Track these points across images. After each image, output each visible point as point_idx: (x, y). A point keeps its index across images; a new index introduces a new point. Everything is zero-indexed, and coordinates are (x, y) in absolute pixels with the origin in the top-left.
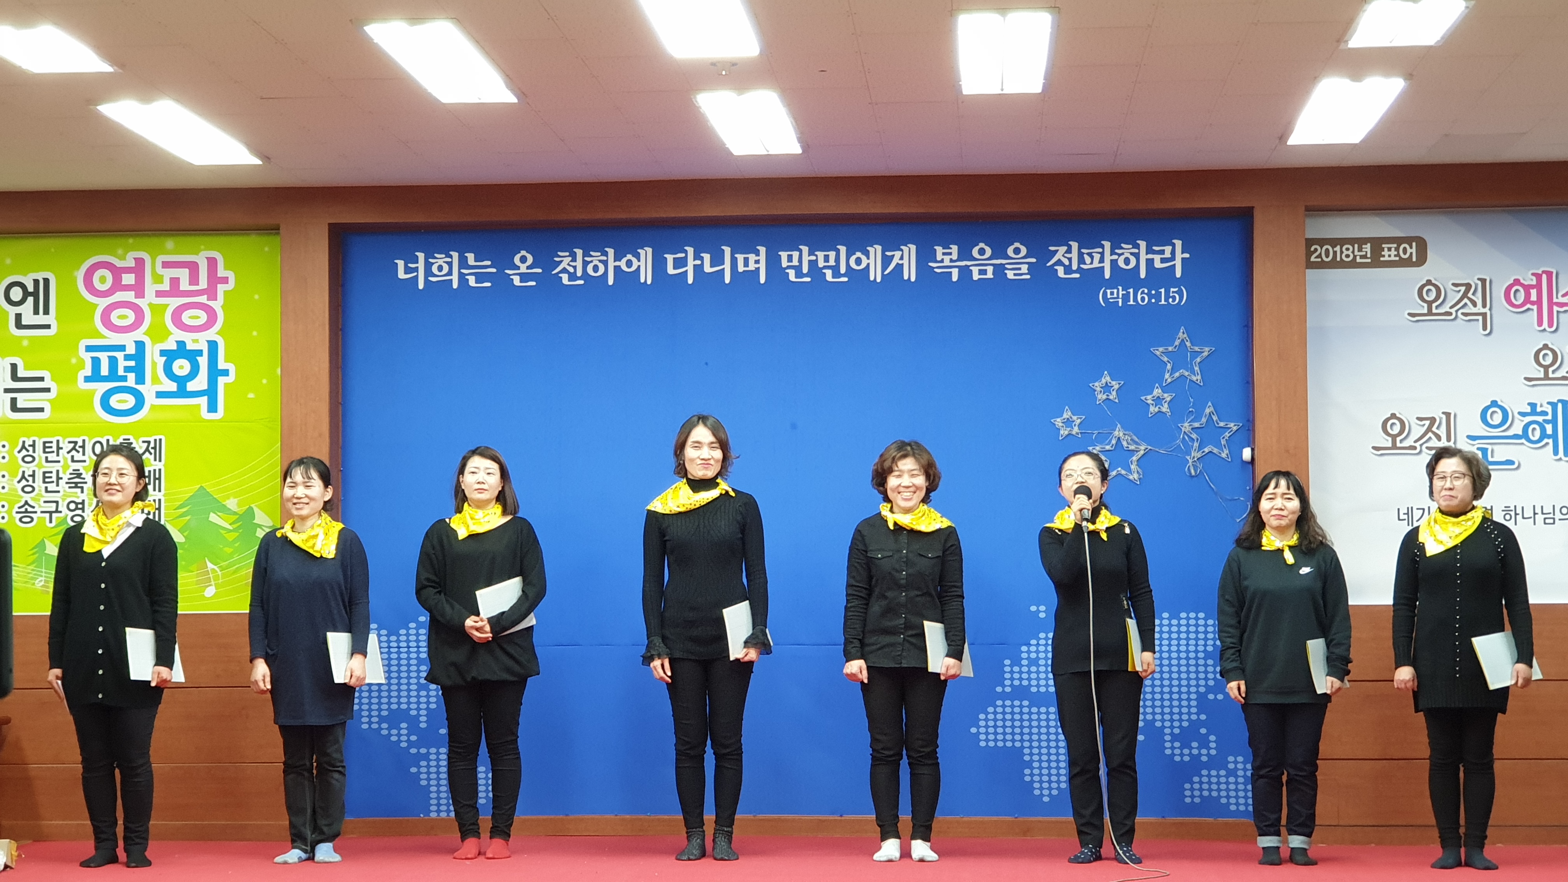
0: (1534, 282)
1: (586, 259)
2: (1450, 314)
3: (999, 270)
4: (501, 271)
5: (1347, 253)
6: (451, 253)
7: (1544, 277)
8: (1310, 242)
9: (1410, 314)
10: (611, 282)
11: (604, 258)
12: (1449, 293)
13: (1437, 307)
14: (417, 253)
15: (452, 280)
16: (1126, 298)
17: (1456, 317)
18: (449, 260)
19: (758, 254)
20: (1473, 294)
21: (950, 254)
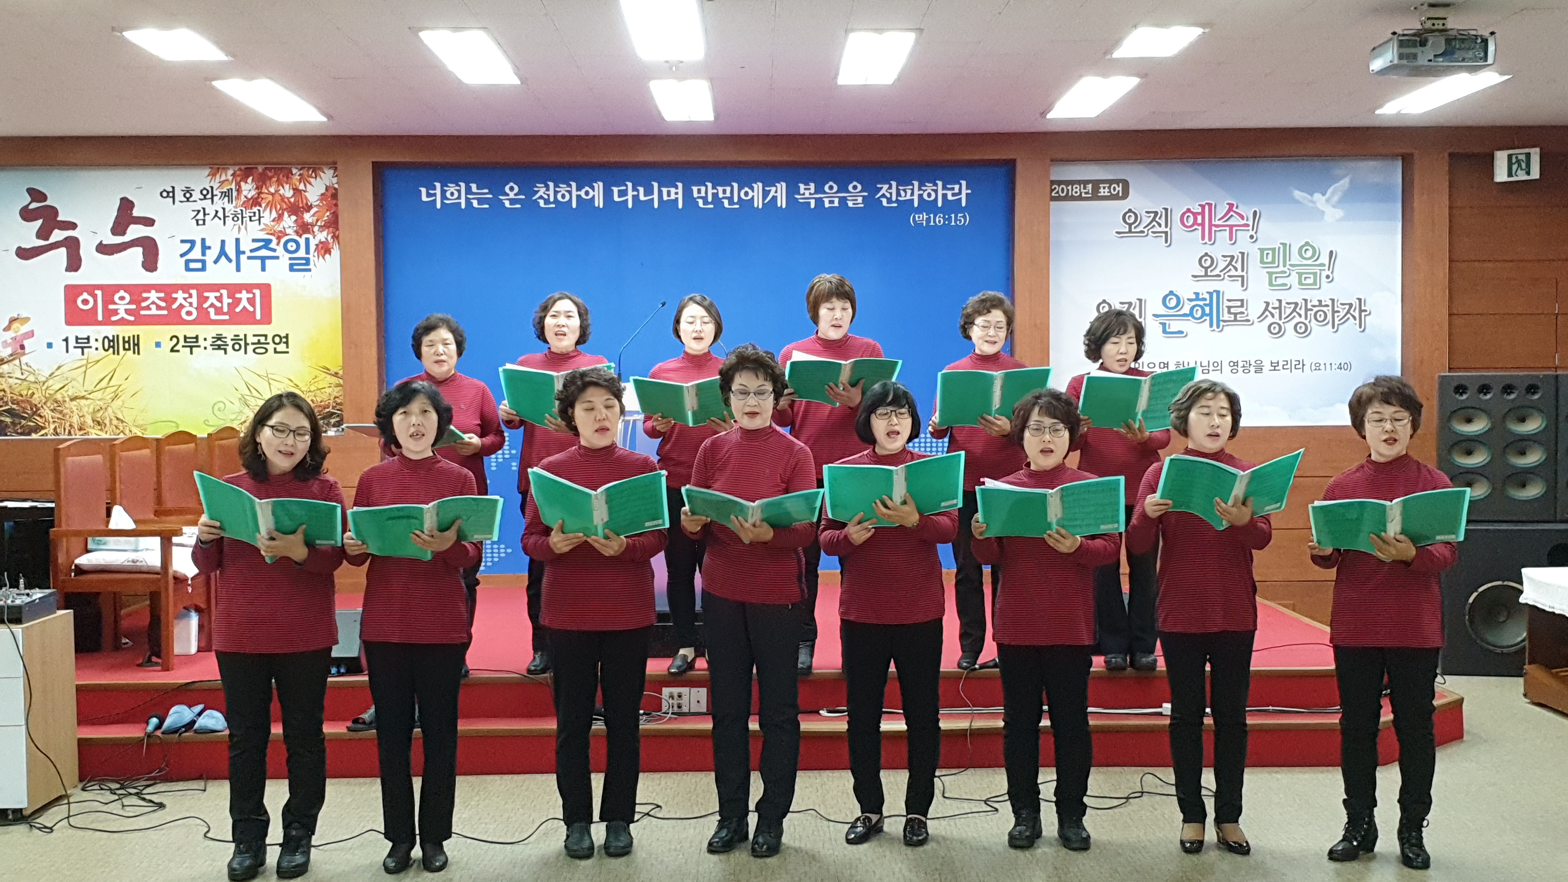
0: (1200, 211)
1: (557, 189)
2: (1143, 232)
3: (843, 200)
4: (495, 196)
5: (1076, 190)
6: (460, 183)
7: (1207, 207)
8: (1053, 182)
9: (1117, 233)
10: (574, 205)
11: (569, 189)
12: (1144, 219)
13: (1135, 227)
14: (436, 184)
15: (460, 203)
16: (928, 220)
17: (1147, 235)
18: (458, 188)
19: (677, 187)
20: (1160, 218)
21: (809, 189)
